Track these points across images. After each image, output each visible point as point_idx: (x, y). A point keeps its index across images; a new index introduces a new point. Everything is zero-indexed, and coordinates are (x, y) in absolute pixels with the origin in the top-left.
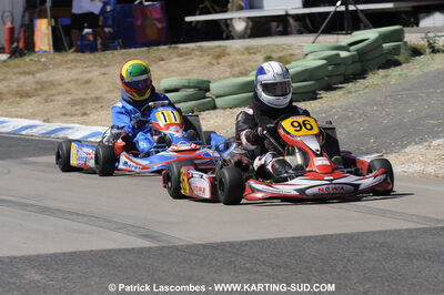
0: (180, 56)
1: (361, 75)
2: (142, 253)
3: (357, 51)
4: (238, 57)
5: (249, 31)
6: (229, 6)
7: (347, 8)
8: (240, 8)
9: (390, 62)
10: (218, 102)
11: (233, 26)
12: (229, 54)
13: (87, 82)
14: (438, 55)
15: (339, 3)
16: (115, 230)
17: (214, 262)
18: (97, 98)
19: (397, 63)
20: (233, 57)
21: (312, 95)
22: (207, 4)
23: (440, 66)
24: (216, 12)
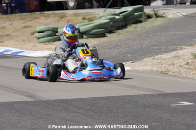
0: (45, 17)
1: (124, 27)
2: (27, 103)
3: (123, 16)
4: (71, 18)
5: (75, 6)
9: (137, 21)
10: (61, 37)
11: (69, 4)
12: (67, 16)
13: (3, 28)
14: (159, 18)
16: (15, 93)
17: (59, 108)
18: (8, 35)
19: (141, 22)
20: (68, 18)
21: (103, 35)
23: (159, 23)
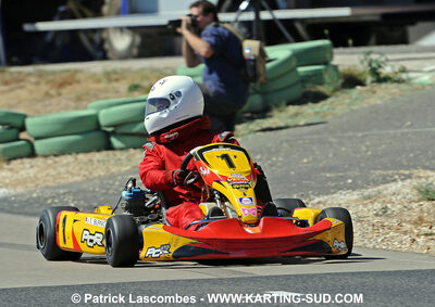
6: (105, 9)
7: (257, 16)
8: (120, 12)
9: (308, 96)
10: (39, 145)
11: (111, 44)
12: (78, 82)
14: (384, 85)
19: (318, 97)
20: (83, 85)
22: (71, 5)
23: (379, 102)
24: (84, 16)
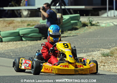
4: (18, 24)
5: (29, 16)
6: (21, 4)
7: (61, 7)
8: (25, 5)
9: (73, 28)
10: (3, 39)
11: (22, 13)
12: (14, 23)
14: (93, 26)
15: (58, 4)
19: (76, 29)
21: (40, 39)
22: (13, 3)
23: (92, 31)
